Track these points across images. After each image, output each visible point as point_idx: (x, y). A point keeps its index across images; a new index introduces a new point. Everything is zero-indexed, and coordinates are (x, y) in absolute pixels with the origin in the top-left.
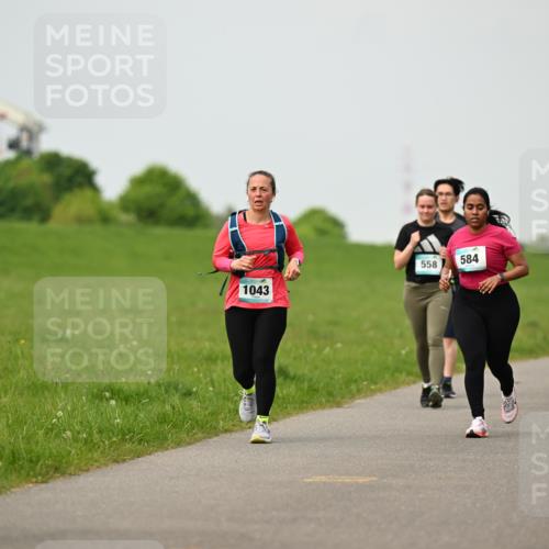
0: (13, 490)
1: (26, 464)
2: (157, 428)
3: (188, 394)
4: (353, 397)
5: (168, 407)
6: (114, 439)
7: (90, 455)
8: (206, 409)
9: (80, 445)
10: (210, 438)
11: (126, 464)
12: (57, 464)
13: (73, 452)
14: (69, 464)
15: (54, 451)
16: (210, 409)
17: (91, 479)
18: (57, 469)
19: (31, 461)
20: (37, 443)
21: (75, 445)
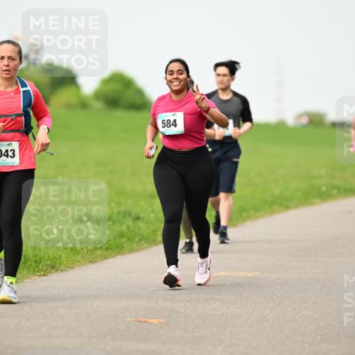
0: (24, 280)
1: (34, 264)
2: (118, 240)
3: (138, 218)
4: (244, 220)
5: (124, 228)
6: (90, 248)
7: (74, 258)
8: (149, 228)
9: (68, 251)
10: (152, 247)
11: (97, 264)
12: (53, 264)
13: (64, 256)
14: (61, 264)
15: (51, 255)
16: (152, 229)
17: (75, 273)
18: (53, 267)
19: (36, 262)
20: (40, 250)
21: (65, 251)
